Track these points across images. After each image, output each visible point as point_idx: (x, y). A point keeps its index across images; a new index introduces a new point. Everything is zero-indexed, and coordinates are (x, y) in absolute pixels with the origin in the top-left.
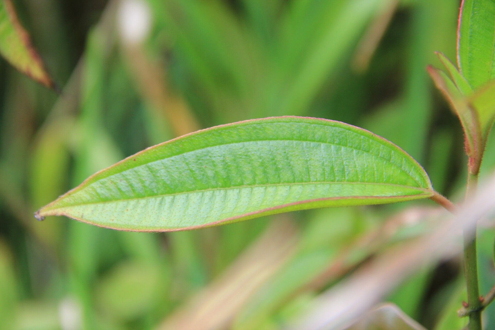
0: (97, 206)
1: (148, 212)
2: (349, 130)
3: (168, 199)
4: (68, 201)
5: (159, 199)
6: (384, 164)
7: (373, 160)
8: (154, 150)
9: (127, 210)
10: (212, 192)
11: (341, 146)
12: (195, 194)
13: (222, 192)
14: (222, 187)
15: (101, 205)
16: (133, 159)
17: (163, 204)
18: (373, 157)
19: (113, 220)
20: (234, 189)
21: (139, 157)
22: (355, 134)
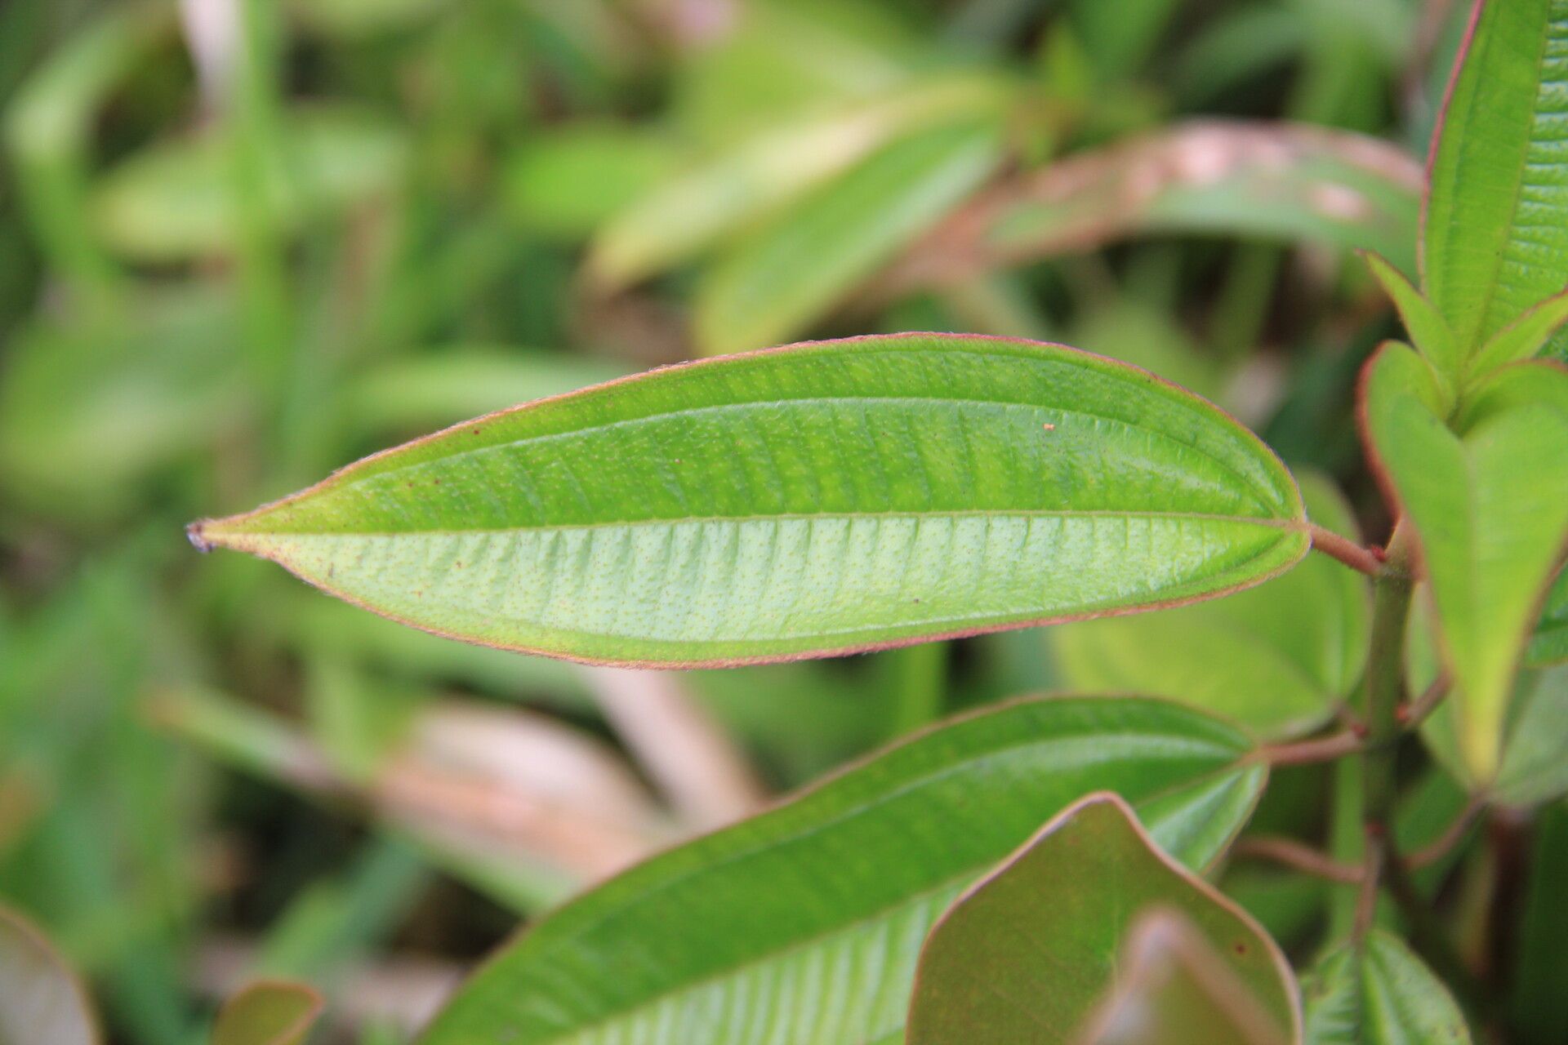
0: (371, 542)
1: (520, 577)
2: (1086, 366)
3: (574, 537)
4: (286, 521)
5: (548, 536)
6: (1179, 458)
7: (1149, 450)
8: (531, 412)
9: (459, 564)
10: (695, 526)
11: (1062, 411)
12: (649, 528)
13: (727, 527)
14: (727, 514)
15: (380, 541)
16: (473, 430)
17: (559, 553)
18: (1149, 439)
19: (420, 594)
20: (758, 521)
21: (488, 428)
22: (1103, 376)
